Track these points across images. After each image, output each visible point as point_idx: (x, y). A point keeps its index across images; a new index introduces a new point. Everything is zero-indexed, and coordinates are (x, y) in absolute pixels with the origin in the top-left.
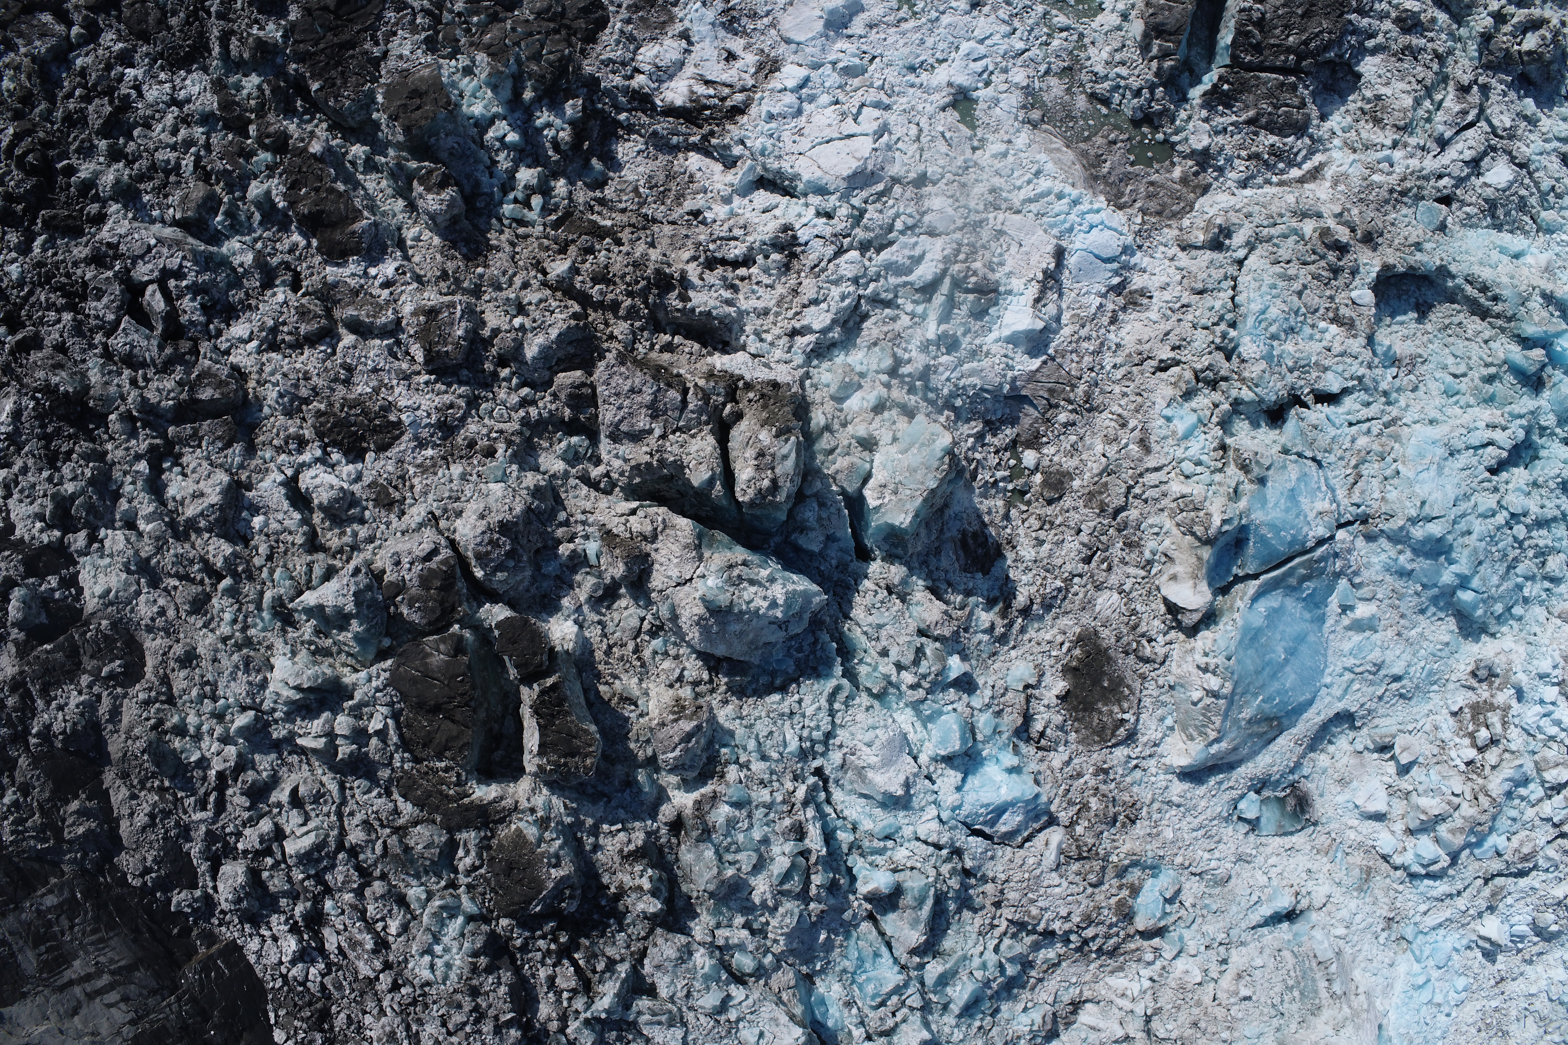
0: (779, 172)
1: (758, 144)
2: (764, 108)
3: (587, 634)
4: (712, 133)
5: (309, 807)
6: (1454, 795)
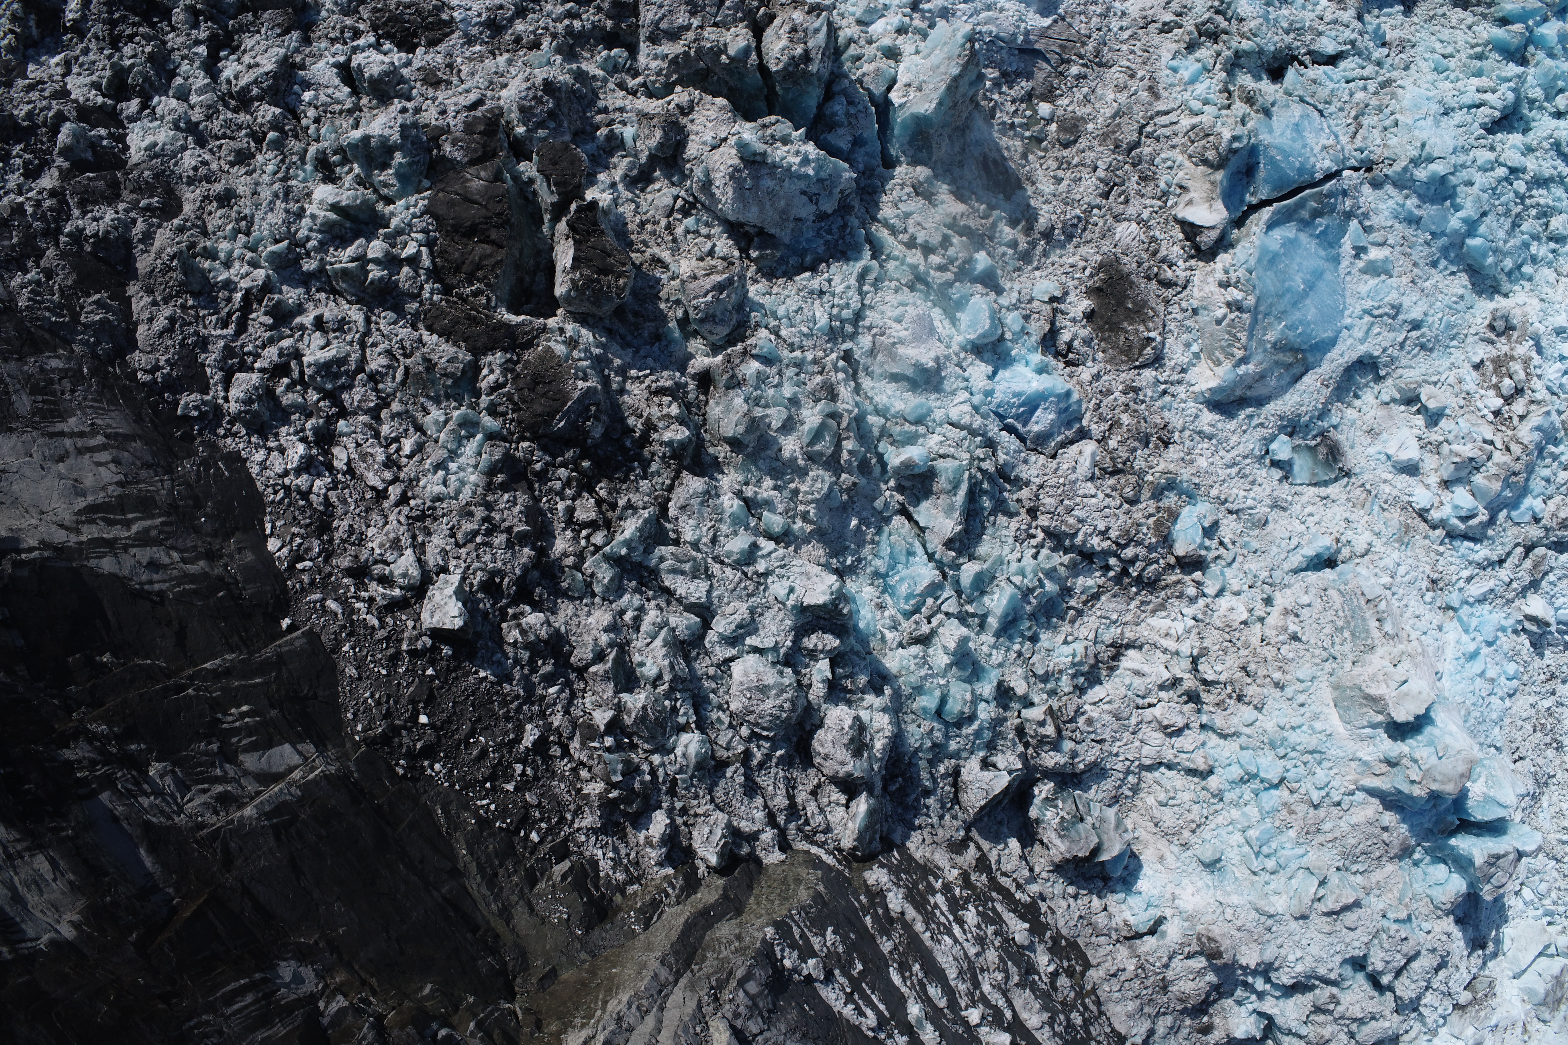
3: (621, 209)
5: (332, 335)
6: (1485, 441)
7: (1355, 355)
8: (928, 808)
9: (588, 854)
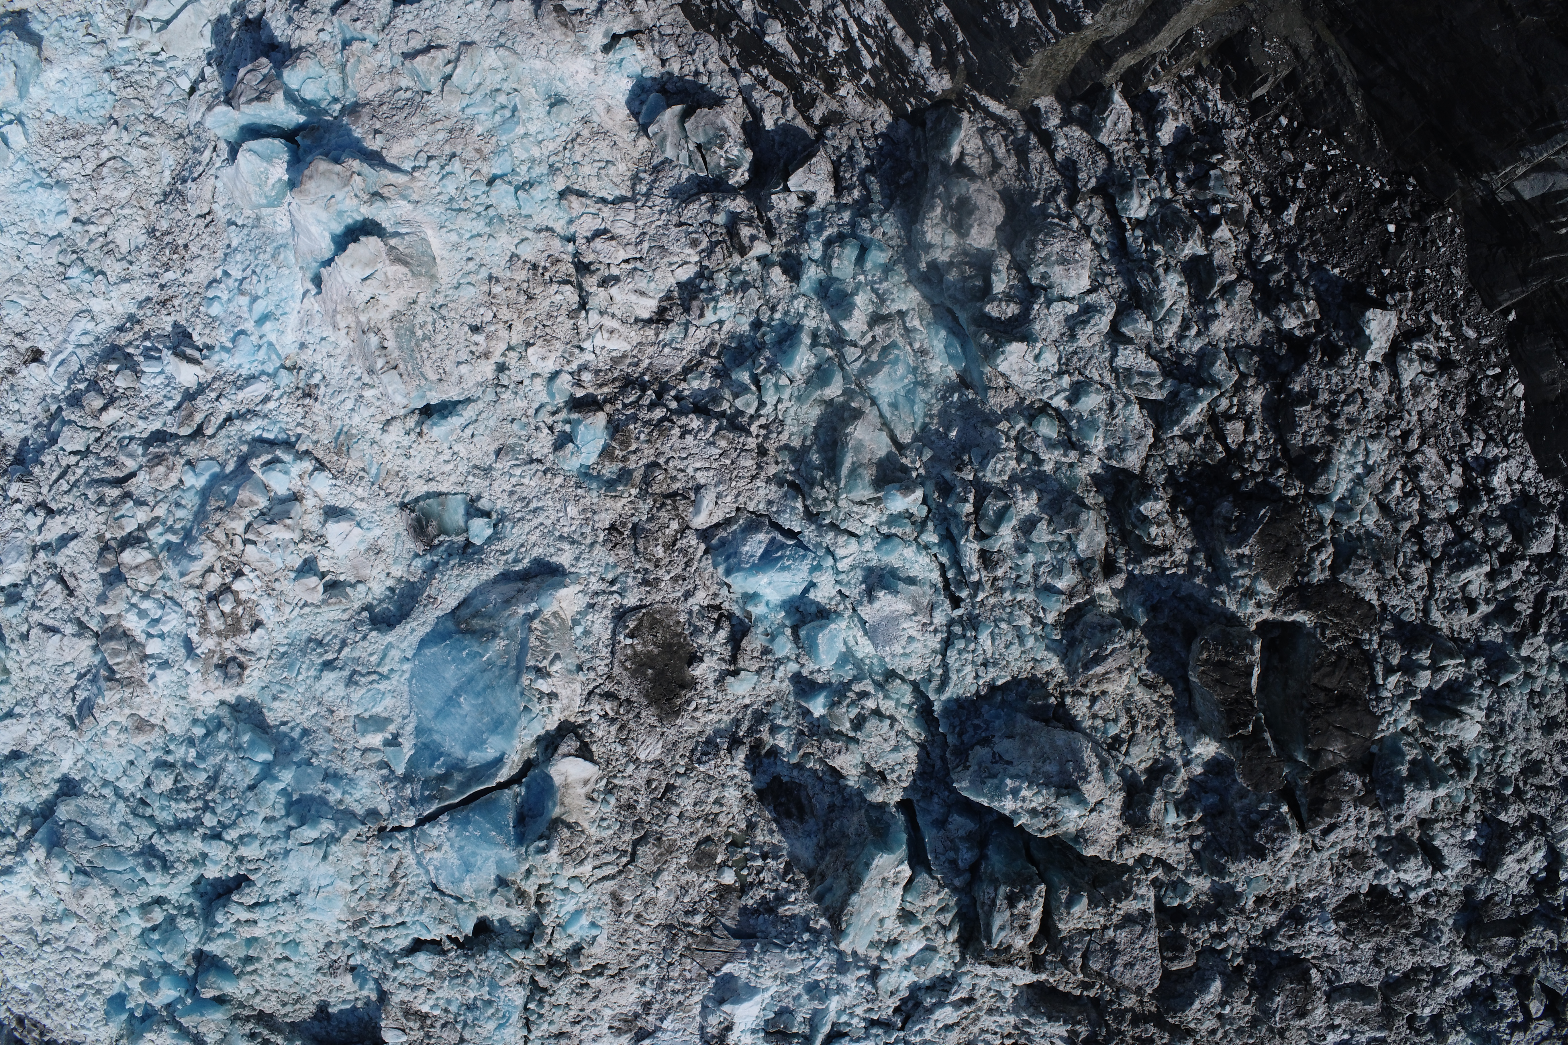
3: (1182, 739)
5: (1459, 596)
6: (254, 543)
7: (399, 630)
8: (867, 156)
9: (1231, 105)
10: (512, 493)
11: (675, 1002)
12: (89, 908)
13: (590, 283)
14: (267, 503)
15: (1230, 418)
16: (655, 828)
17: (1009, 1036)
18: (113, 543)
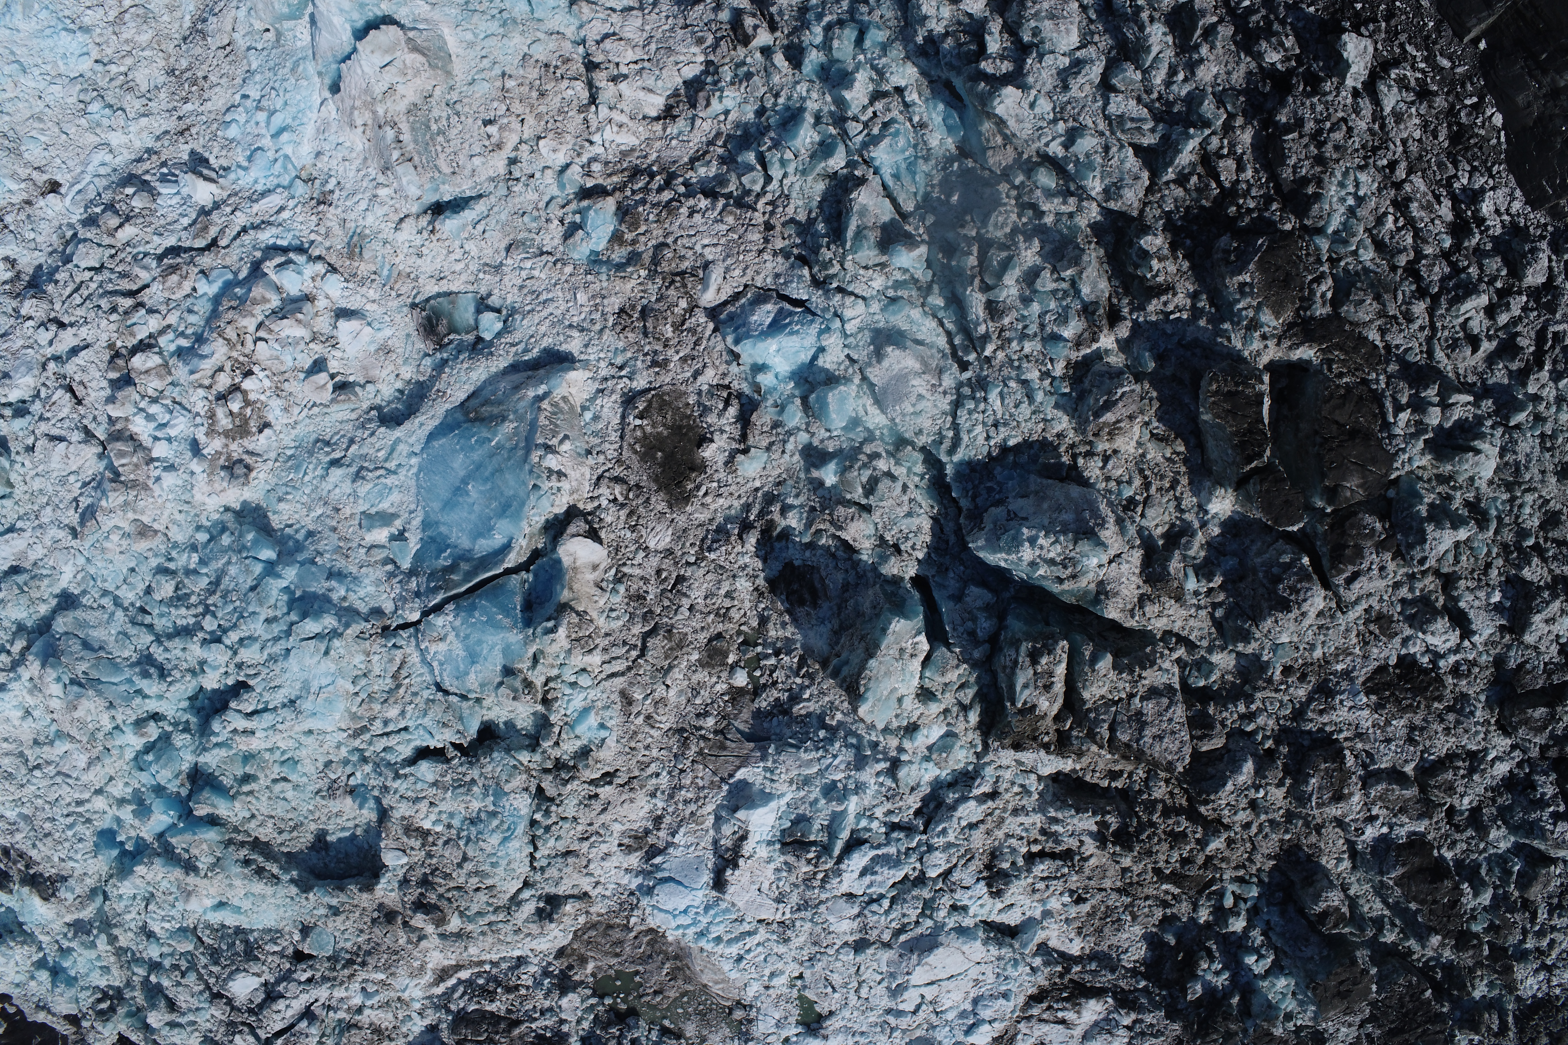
0: (1000, 945)
1: (1020, 969)
2: (1011, 1004)
4: (1061, 976)
5: (1461, 333)
6: (266, 341)
7: (407, 425)
10: (521, 287)
11: (687, 812)
12: (82, 724)
13: (600, 78)
14: (278, 303)
15: (1222, 157)
16: (665, 620)
17: (1036, 841)
18: (124, 351)
